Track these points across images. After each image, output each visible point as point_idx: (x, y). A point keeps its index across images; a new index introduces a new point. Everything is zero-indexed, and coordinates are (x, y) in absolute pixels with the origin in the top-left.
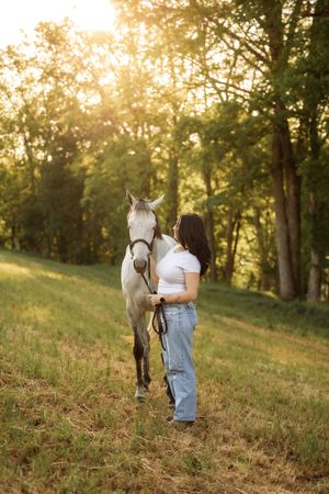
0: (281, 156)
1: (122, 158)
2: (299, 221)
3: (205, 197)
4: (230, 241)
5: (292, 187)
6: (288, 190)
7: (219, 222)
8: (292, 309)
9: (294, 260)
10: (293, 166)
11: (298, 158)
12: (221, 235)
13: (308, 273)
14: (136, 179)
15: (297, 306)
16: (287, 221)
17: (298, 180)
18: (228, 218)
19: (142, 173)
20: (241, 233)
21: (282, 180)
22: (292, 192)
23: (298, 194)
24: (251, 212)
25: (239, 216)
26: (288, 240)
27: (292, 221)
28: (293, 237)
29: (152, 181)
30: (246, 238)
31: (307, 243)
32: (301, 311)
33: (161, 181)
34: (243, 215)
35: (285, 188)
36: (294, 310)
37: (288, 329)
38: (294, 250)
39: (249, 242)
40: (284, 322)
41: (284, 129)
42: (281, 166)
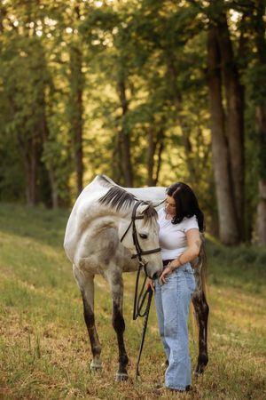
0: (218, 58)
1: (12, 62)
2: (242, 141)
3: (120, 111)
4: (150, 166)
5: (233, 99)
6: (228, 104)
7: (137, 143)
8: (238, 256)
9: (237, 193)
10: (234, 71)
11: (241, 61)
12: (139, 160)
13: (255, 210)
14: (29, 88)
15: (244, 253)
16: (226, 143)
17: (240, 91)
18: (148, 137)
19: (36, 82)
20: (164, 156)
21: (220, 90)
22: (233, 105)
23: (241, 107)
24: (178, 131)
25: (161, 135)
26: (229, 167)
27: (233, 142)
28: (235, 162)
29: (47, 91)
30: (170, 163)
31: (254, 170)
32: (251, 259)
33: (60, 91)
34: (168, 133)
35: (224, 102)
36: (241, 258)
37: (238, 283)
38: (236, 178)
39: (173, 168)
40: (230, 274)
41: (222, 25)
42: (218, 71)
